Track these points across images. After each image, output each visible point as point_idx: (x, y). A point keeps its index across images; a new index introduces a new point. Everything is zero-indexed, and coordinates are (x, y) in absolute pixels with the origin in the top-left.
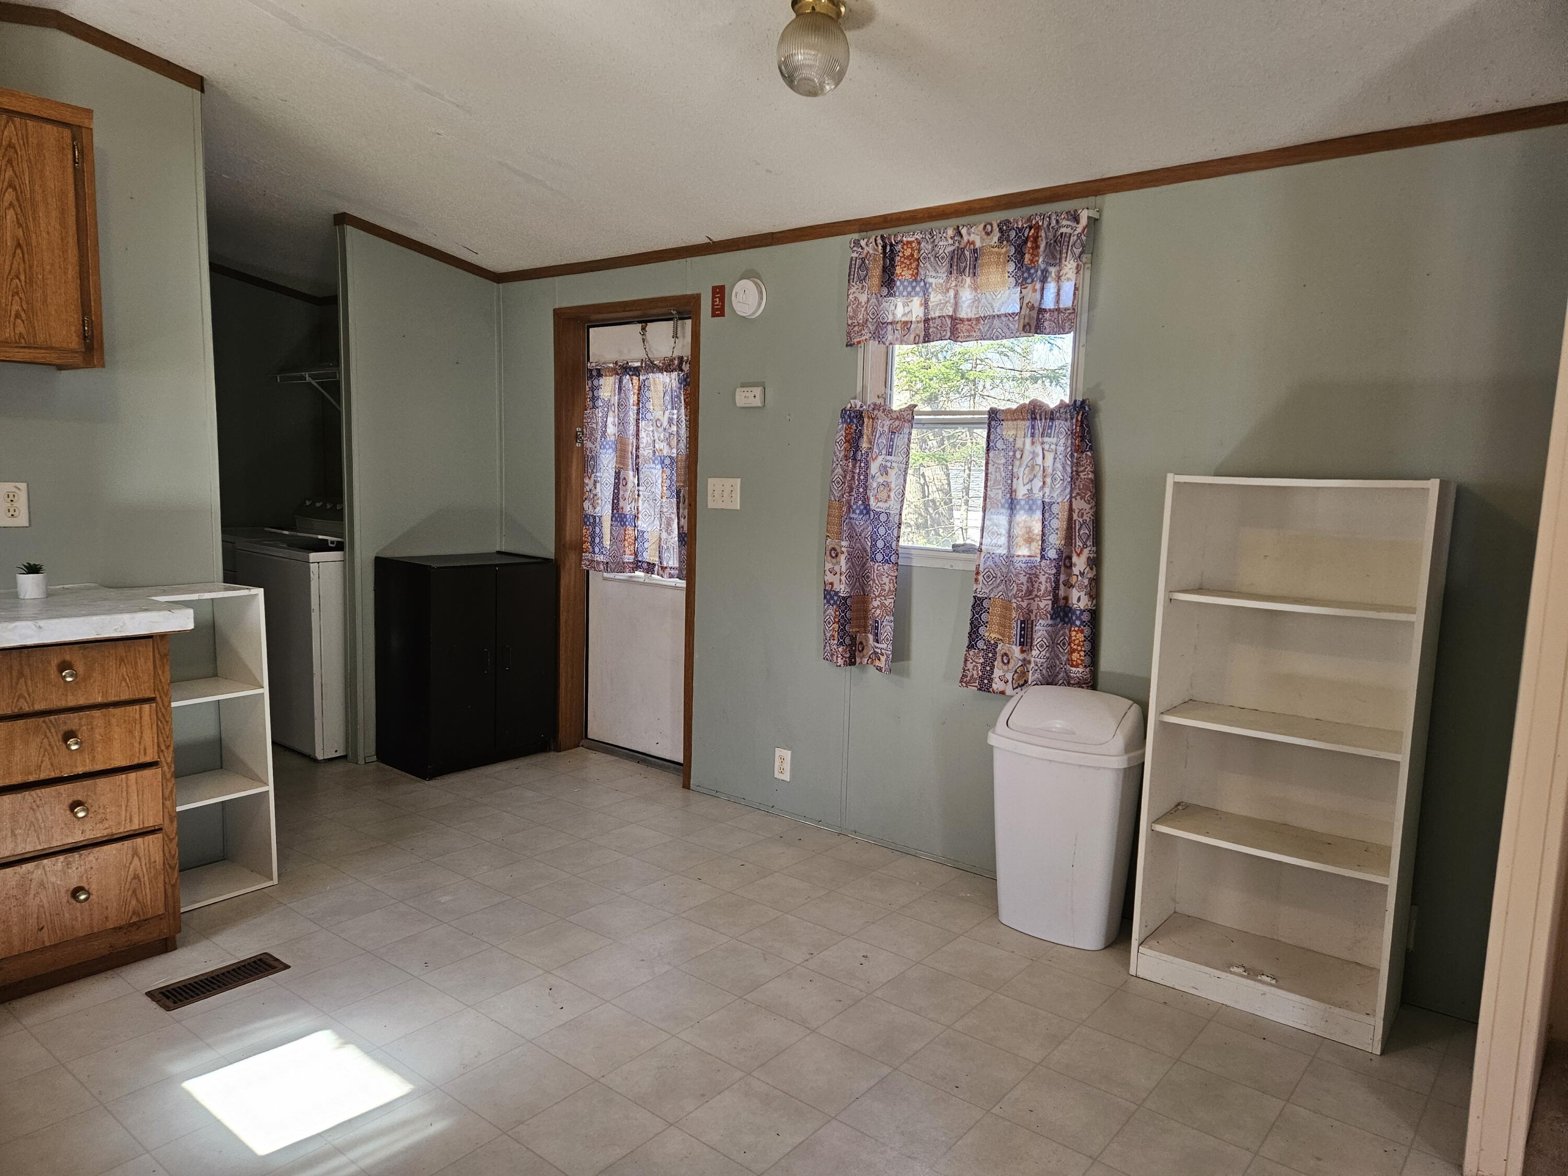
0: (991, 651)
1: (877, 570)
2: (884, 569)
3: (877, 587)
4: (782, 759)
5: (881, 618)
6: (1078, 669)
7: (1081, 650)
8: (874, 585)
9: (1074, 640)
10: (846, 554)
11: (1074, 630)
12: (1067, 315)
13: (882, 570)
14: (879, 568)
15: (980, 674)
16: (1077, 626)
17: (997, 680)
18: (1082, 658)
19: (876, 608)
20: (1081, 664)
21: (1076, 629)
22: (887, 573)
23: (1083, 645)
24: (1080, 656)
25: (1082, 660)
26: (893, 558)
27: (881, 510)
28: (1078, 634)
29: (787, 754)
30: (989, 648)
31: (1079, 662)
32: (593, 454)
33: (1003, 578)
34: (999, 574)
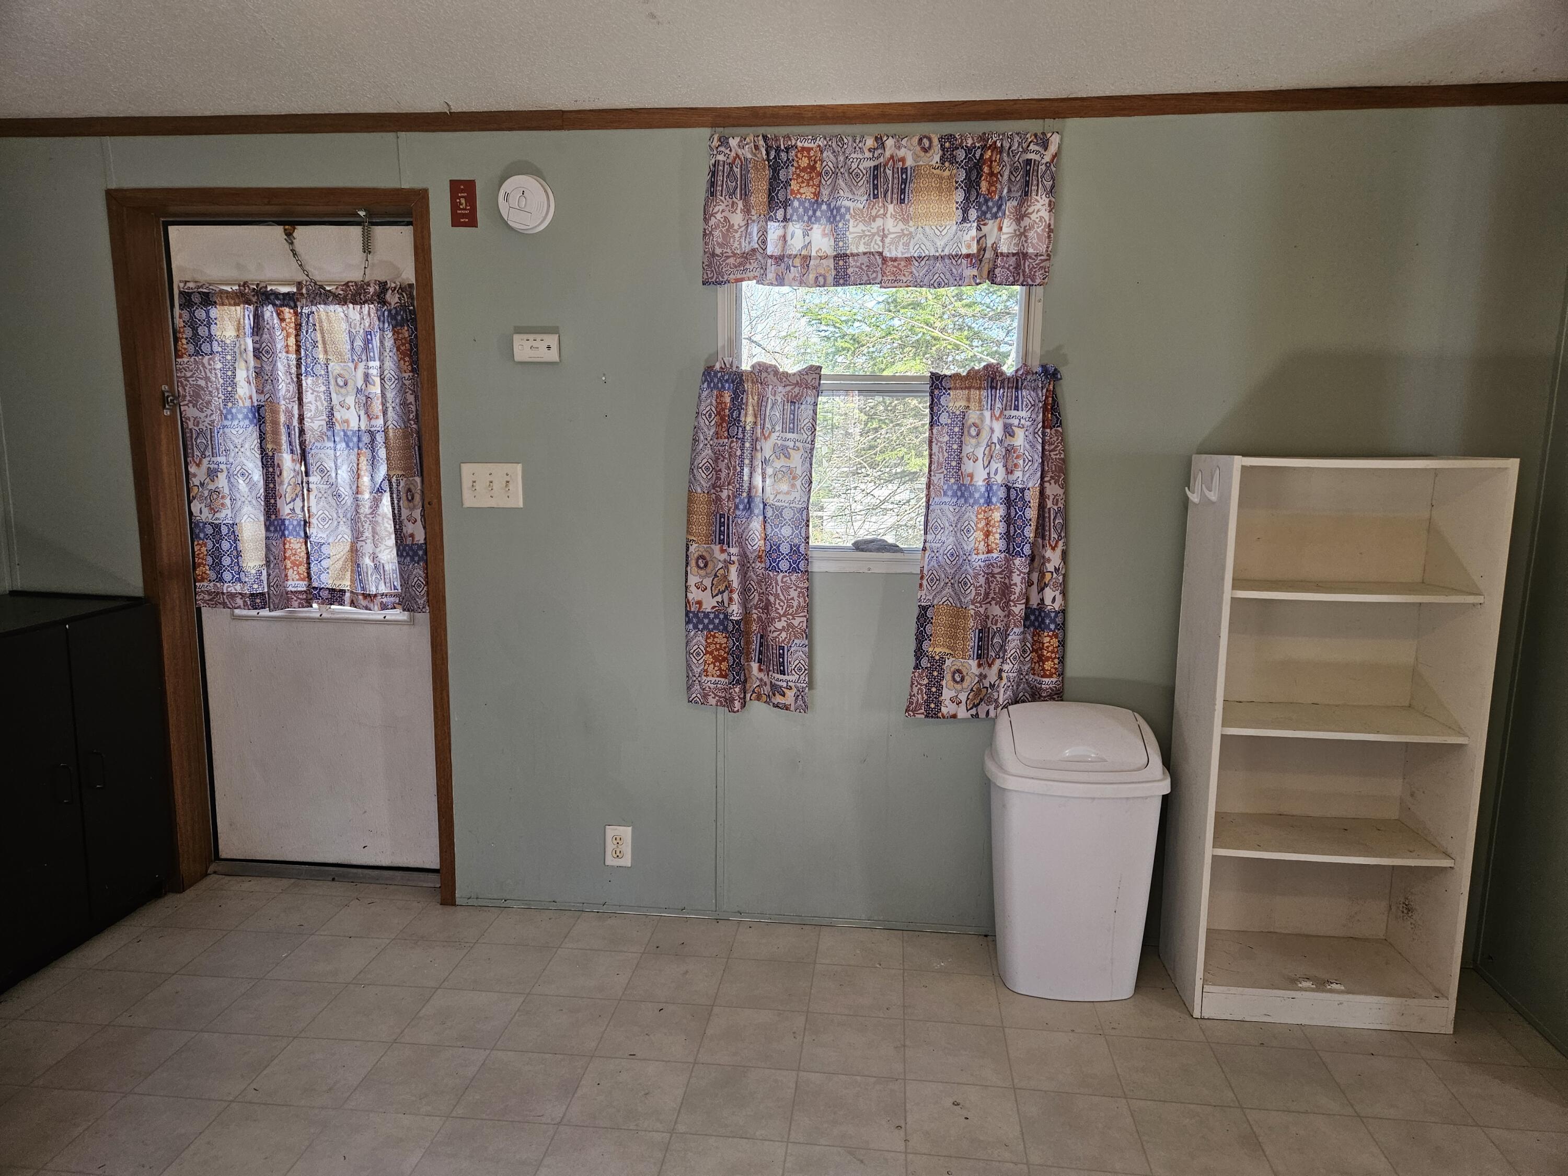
0: (936, 668)
1: (782, 582)
2: (791, 581)
3: (782, 604)
4: (618, 840)
5: (788, 643)
6: (1052, 679)
7: (1055, 658)
8: (778, 601)
9: (1048, 647)
10: (737, 565)
11: (1048, 636)
12: (1037, 262)
13: (789, 581)
14: (784, 580)
15: (926, 697)
16: (1051, 630)
17: (947, 702)
18: (1056, 666)
19: (779, 630)
20: (1055, 674)
21: (1051, 634)
22: (794, 584)
23: (1057, 652)
24: (1054, 664)
25: (1056, 669)
26: (802, 565)
27: (783, 504)
28: (1052, 639)
29: (626, 832)
30: (933, 665)
31: (1053, 671)
32: (201, 426)
33: (947, 580)
34: (943, 576)
